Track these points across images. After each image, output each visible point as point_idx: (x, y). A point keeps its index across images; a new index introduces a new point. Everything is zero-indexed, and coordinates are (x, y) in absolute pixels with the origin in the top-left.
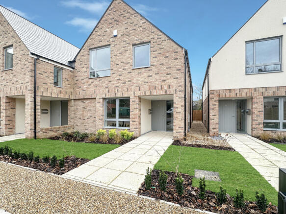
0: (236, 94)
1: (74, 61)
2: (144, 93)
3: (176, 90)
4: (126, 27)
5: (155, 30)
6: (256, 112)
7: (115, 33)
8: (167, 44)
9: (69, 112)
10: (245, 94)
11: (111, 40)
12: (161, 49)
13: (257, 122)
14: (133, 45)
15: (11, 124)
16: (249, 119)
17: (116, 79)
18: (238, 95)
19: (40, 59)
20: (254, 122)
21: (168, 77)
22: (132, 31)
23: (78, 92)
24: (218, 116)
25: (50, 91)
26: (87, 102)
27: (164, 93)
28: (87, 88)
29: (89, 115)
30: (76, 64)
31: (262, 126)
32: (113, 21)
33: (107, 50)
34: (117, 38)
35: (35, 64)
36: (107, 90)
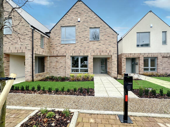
2: (96, 54)
3: (113, 53)
4: (86, 18)
5: (103, 22)
6: (141, 64)
7: (79, 20)
8: (109, 30)
9: (45, 64)
11: (76, 23)
12: (105, 32)
14: (90, 28)
15: (7, 73)
16: (137, 67)
17: (80, 45)
18: (134, 56)
19: (35, 30)
20: (140, 68)
21: (110, 46)
22: (89, 21)
23: (53, 52)
25: (39, 50)
26: (59, 58)
27: (107, 54)
28: (59, 50)
29: (61, 66)
31: (143, 70)
32: (77, 13)
33: (74, 28)
34: (80, 22)
35: (33, 33)
36: (74, 51)
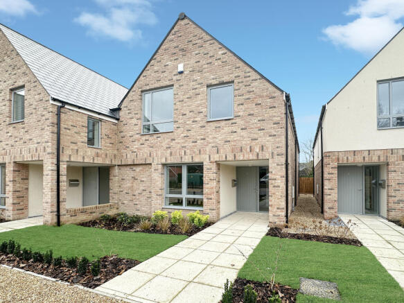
0: (364, 158)
1: (119, 109)
2: (224, 157)
3: (273, 153)
4: (198, 60)
5: (241, 64)
6: (393, 184)
7: (181, 68)
8: (259, 85)
9: (110, 184)
10: (377, 158)
11: (175, 78)
12: (249, 92)
13: (396, 199)
14: (208, 86)
15: (21, 203)
16: (383, 194)
17: (182, 135)
18: (366, 159)
19: (66, 106)
20: (391, 199)
21: (261, 133)
22: (206, 66)
23: (124, 155)
24: (336, 191)
25: (81, 153)
26: (138, 169)
27: (255, 158)
28: (138, 149)
29: (142, 188)
30: (122, 113)
31: (402, 205)
32: (177, 50)
33: (168, 94)
34: (183, 75)
35: (58, 115)
36: (169, 151)
